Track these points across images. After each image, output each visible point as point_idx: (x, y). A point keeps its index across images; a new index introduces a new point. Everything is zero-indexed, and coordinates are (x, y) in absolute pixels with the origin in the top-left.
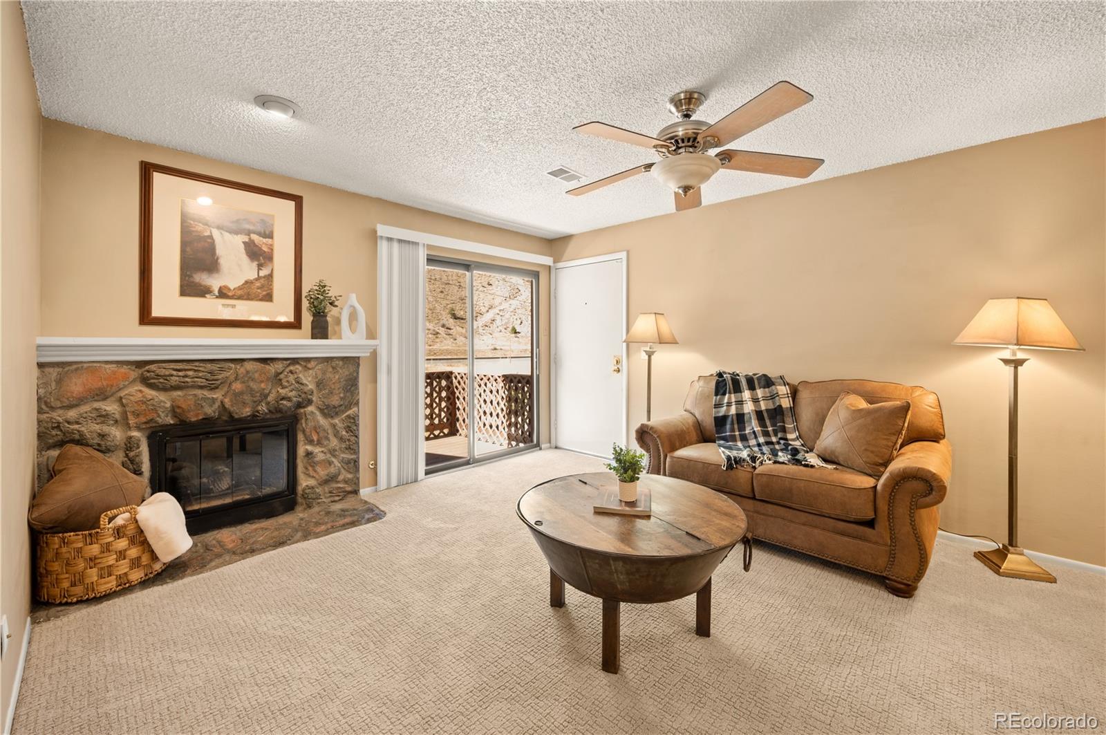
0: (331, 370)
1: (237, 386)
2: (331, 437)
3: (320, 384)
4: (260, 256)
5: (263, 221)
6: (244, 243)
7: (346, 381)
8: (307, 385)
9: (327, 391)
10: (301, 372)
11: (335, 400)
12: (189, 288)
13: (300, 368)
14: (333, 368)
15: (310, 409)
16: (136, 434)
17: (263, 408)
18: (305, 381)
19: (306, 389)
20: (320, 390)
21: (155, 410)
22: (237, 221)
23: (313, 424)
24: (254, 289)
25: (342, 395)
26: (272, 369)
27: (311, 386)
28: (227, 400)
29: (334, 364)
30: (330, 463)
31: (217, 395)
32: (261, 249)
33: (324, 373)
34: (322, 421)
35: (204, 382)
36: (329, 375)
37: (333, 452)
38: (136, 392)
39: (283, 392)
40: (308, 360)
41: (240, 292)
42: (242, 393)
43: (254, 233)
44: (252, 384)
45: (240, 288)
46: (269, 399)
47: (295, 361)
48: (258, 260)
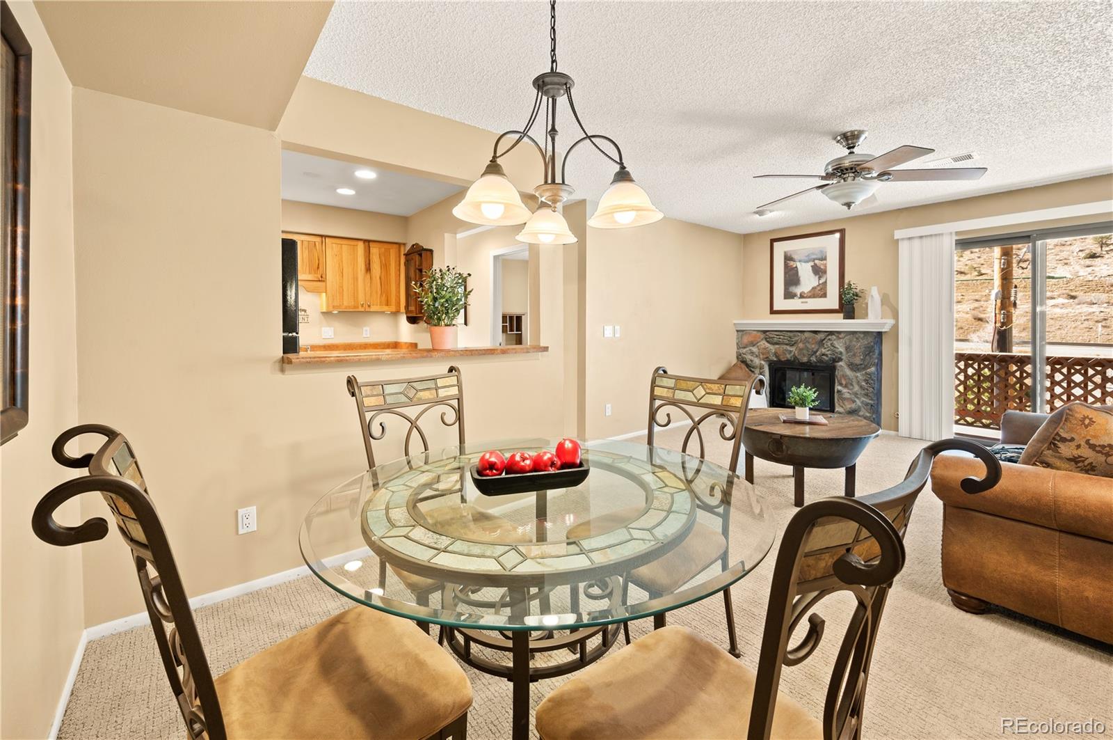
0: (855, 340)
1: (801, 345)
2: (854, 384)
3: (848, 348)
4: (819, 271)
5: (821, 252)
6: (812, 266)
7: (865, 348)
8: (838, 348)
9: (852, 354)
10: (835, 340)
11: (857, 361)
12: (789, 295)
13: (835, 337)
14: (857, 339)
15: (840, 363)
16: (763, 362)
17: (813, 359)
18: (837, 346)
19: (837, 351)
20: (848, 353)
21: (768, 353)
22: (808, 256)
23: (842, 373)
24: (817, 291)
25: (862, 357)
26: (819, 337)
27: (842, 349)
28: (796, 352)
29: (857, 336)
30: (854, 402)
31: (793, 349)
32: (820, 268)
33: (851, 341)
34: (848, 372)
35: (787, 342)
36: (854, 343)
37: (856, 394)
38: (764, 344)
39: (823, 350)
40: (839, 332)
41: (809, 294)
42: (802, 349)
43: (817, 259)
44: (807, 345)
45: (810, 292)
46: (817, 354)
47: (831, 333)
48: (819, 274)
